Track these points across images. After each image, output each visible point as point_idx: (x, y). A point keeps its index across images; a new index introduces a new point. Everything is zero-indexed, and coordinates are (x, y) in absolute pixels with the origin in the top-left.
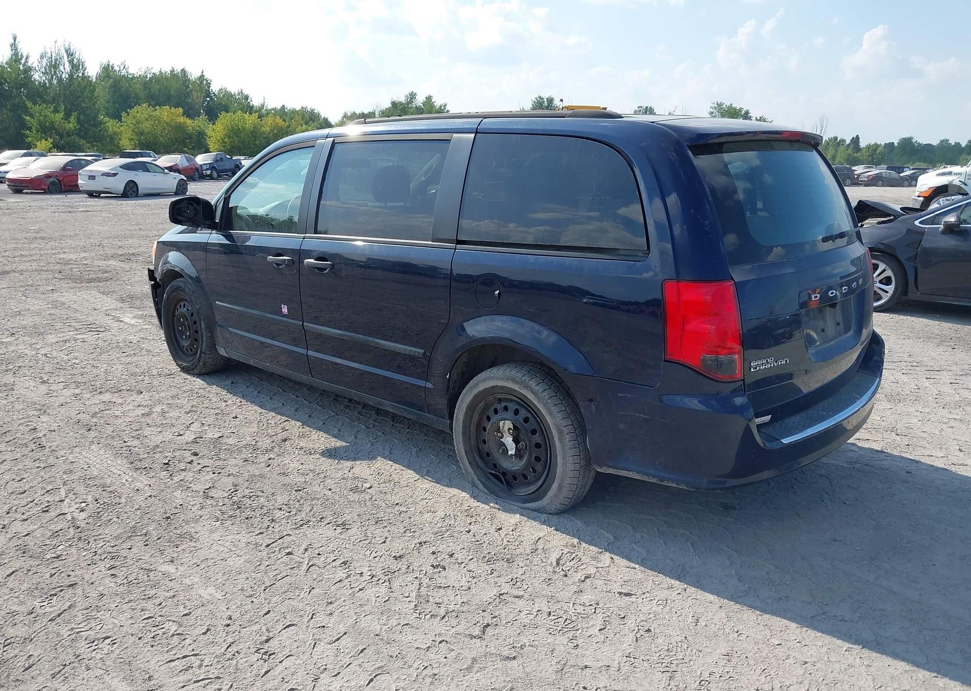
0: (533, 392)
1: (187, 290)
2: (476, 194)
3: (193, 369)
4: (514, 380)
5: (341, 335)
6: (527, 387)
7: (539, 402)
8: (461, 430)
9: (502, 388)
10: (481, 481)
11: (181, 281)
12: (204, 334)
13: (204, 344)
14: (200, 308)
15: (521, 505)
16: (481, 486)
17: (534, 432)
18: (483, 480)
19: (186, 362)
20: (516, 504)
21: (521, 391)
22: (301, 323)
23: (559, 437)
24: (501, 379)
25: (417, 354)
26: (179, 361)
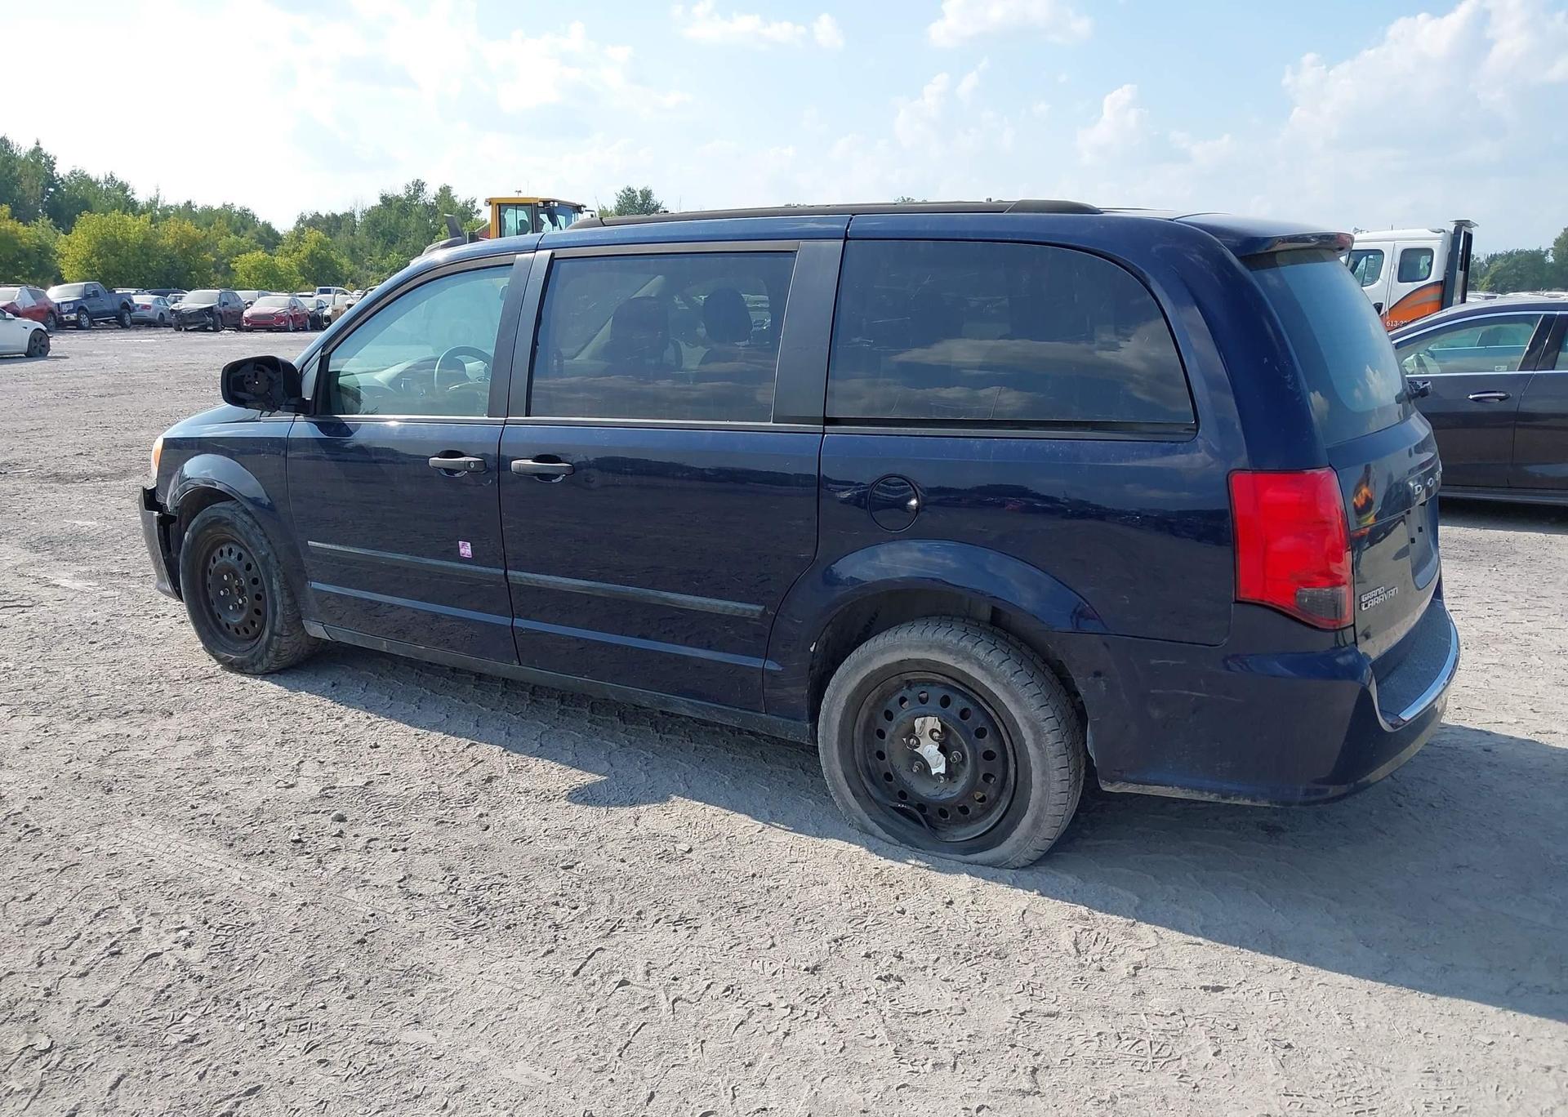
0: (981, 667)
1: (238, 523)
2: (857, 340)
3: (253, 665)
4: (943, 648)
5: (588, 588)
6: (968, 658)
7: (994, 682)
8: (836, 739)
9: (919, 662)
10: (879, 824)
11: (223, 508)
12: (278, 599)
13: (279, 618)
14: (268, 554)
15: (961, 857)
16: (880, 832)
17: (980, 733)
18: (881, 821)
19: (235, 652)
20: (954, 856)
21: (956, 666)
22: (503, 571)
23: (1034, 740)
24: (918, 648)
25: (749, 613)
26: (221, 651)
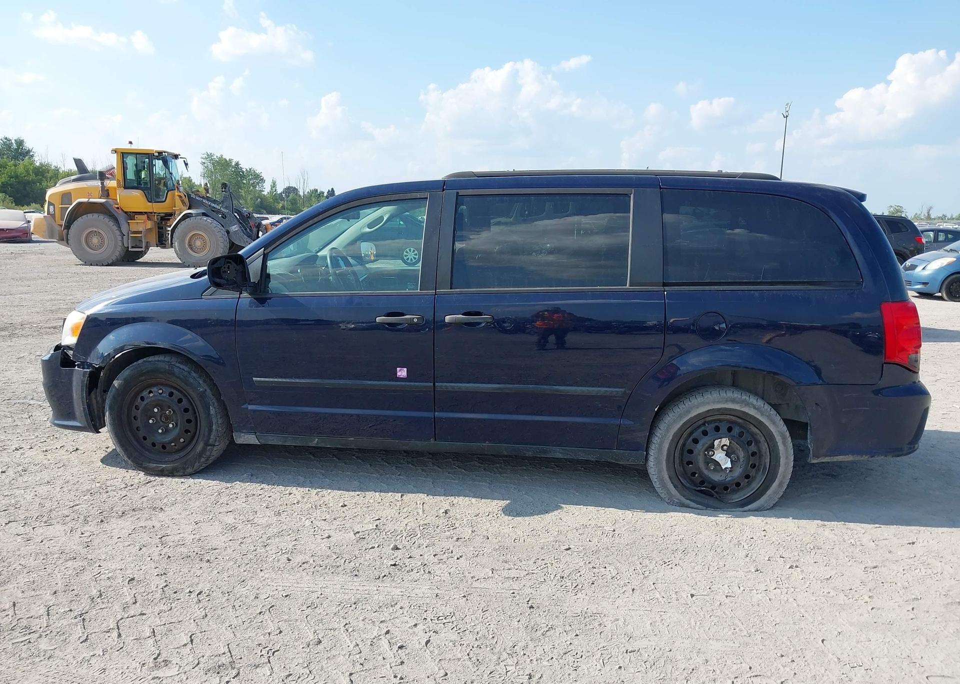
0: (755, 408)
1: (176, 370)
2: (679, 241)
3: (184, 469)
4: (733, 401)
5: (499, 389)
6: (748, 404)
7: (762, 415)
8: (665, 458)
9: (719, 410)
10: (691, 500)
12: (214, 421)
13: (214, 433)
14: (205, 390)
15: (741, 509)
16: (692, 504)
17: (749, 443)
18: (692, 498)
19: (165, 463)
20: (737, 509)
21: (742, 409)
22: (432, 384)
23: (783, 442)
24: (719, 402)
25: (614, 393)
26: (150, 463)
